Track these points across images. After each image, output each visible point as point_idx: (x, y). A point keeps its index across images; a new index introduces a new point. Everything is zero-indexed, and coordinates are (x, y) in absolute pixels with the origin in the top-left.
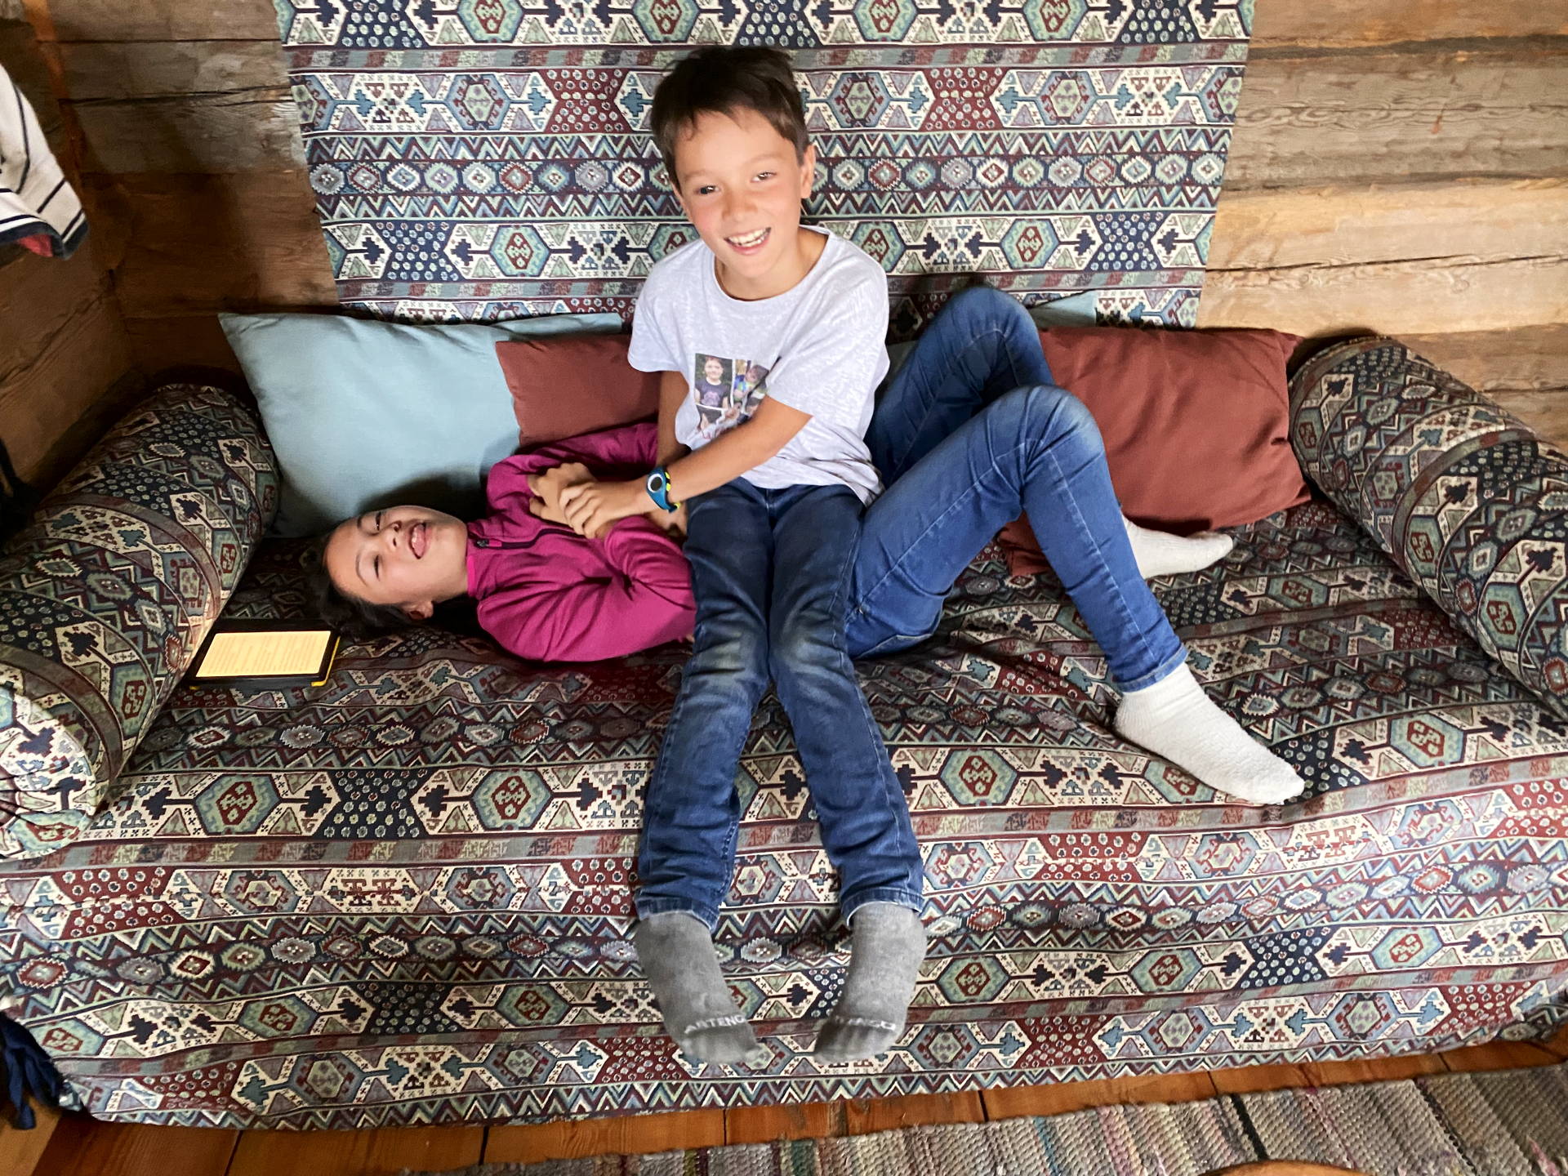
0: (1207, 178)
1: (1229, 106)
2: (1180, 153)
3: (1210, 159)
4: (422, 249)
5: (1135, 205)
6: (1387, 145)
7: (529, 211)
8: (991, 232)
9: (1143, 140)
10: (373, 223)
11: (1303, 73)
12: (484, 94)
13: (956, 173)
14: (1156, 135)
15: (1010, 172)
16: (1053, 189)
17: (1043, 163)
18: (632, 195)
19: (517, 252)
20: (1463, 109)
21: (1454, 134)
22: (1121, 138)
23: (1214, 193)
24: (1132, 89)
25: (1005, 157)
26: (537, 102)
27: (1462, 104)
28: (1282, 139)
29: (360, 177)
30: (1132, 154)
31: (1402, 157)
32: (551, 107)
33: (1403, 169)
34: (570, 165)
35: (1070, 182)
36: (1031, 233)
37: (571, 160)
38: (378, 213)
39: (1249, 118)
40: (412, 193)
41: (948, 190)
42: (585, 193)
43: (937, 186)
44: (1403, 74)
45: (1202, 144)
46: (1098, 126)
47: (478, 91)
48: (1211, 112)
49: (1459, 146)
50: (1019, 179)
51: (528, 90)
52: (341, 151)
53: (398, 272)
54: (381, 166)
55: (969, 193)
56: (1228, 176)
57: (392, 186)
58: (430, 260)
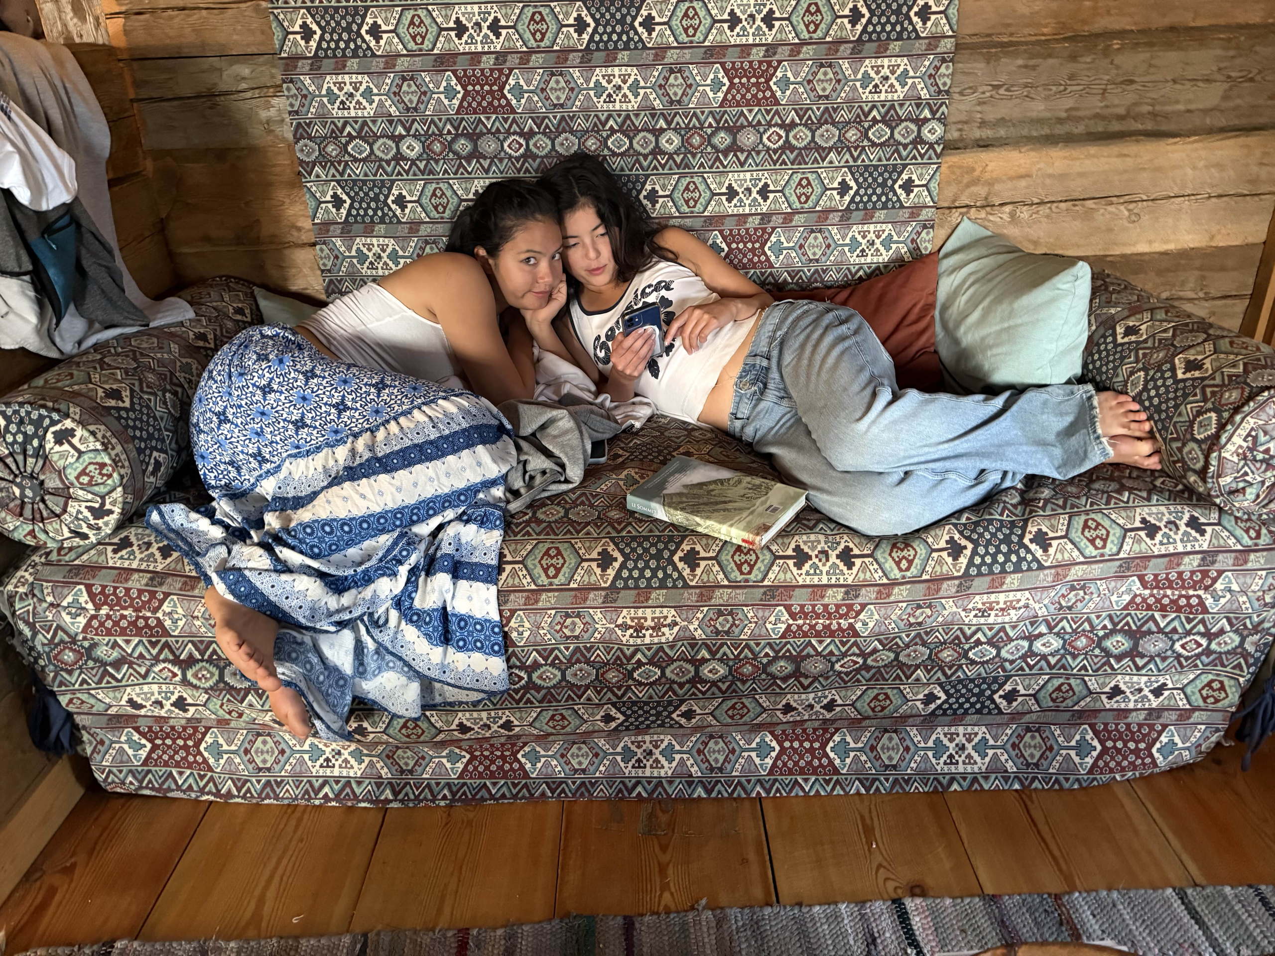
0: (932, 138)
1: (945, 84)
2: (912, 120)
3: (934, 124)
4: (372, 200)
5: (880, 160)
6: (1067, 111)
7: (446, 171)
8: (775, 182)
9: (883, 111)
10: (338, 182)
11: (998, 59)
12: (414, 88)
13: (748, 139)
14: (892, 107)
15: (787, 136)
16: (819, 148)
17: (810, 129)
18: (518, 159)
19: (438, 201)
20: (1122, 83)
21: (1116, 102)
22: (866, 109)
23: (939, 150)
24: (873, 74)
25: (782, 126)
26: (450, 93)
27: (1121, 79)
28: (985, 108)
29: (330, 148)
30: (875, 121)
31: (1079, 119)
32: (460, 96)
33: (1080, 129)
34: (474, 137)
35: (831, 143)
36: (804, 182)
37: (474, 133)
38: (342, 174)
39: (961, 93)
40: (364, 160)
41: (742, 151)
42: (485, 158)
43: (734, 148)
44: (1073, 58)
45: (927, 113)
46: (849, 101)
47: (409, 86)
48: (932, 89)
49: (1121, 111)
50: (794, 142)
51: (444, 84)
52: (318, 130)
53: (355, 217)
54: (343, 140)
55: (758, 153)
56: (949, 136)
57: (350, 155)
58: (377, 208)
